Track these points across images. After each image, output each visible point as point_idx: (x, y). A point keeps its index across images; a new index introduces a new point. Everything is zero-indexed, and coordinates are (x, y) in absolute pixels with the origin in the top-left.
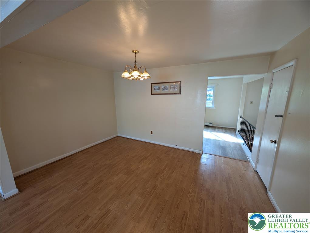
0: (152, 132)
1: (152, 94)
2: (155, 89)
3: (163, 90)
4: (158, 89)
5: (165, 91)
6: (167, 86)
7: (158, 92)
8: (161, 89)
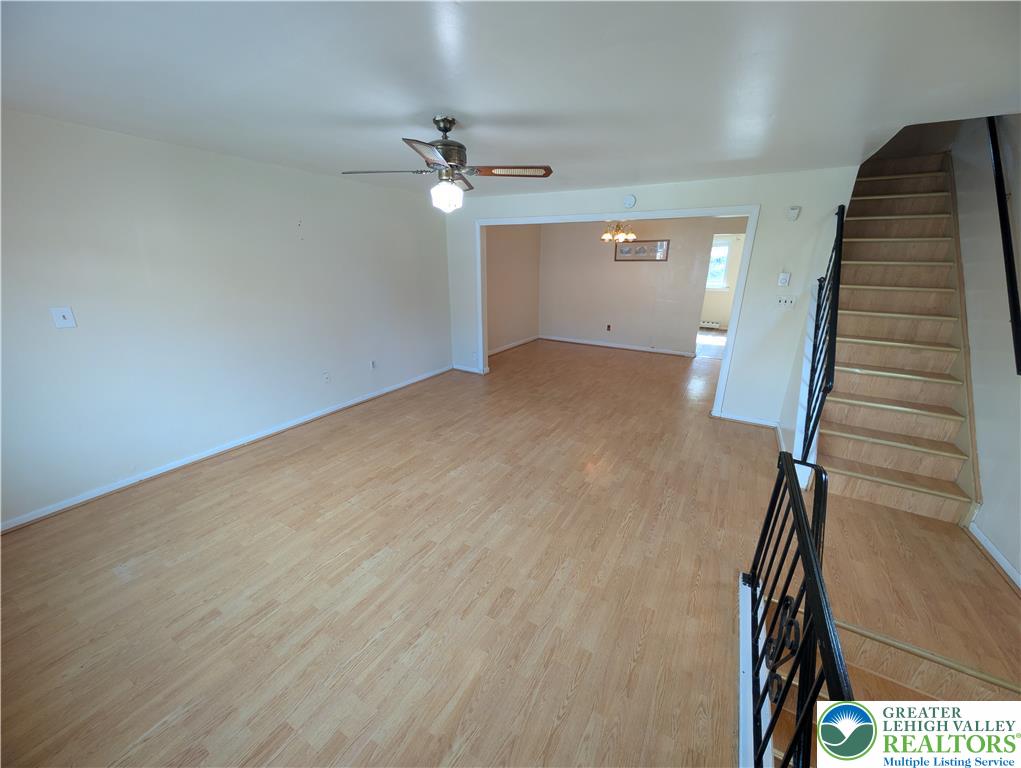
0: (609, 327)
1: (616, 260)
2: (622, 252)
3: (637, 253)
4: (628, 252)
5: (641, 255)
6: (646, 247)
7: (628, 256)
8: (633, 252)
